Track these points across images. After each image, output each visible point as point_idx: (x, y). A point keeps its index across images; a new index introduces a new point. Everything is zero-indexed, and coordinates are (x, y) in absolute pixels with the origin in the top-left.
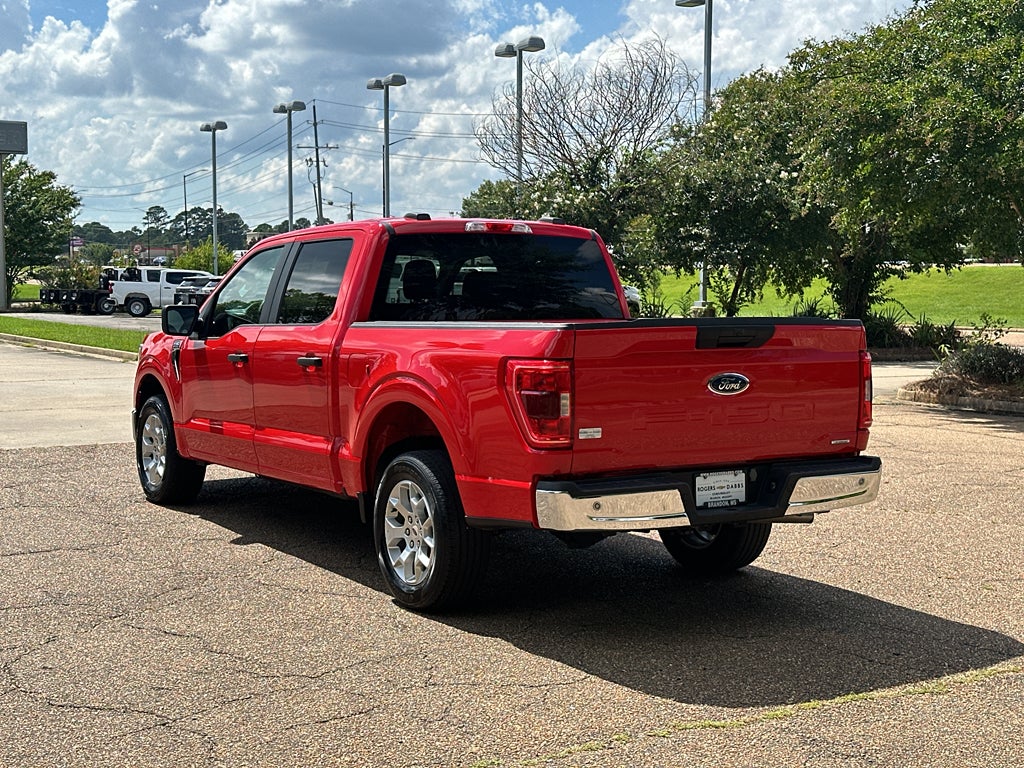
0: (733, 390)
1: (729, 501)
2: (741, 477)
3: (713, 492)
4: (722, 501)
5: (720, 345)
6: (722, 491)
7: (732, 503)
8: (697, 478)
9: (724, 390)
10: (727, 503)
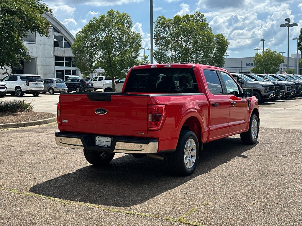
0: (101, 113)
1: (105, 145)
2: (109, 139)
3: (100, 142)
4: (103, 145)
5: (97, 100)
6: (104, 142)
7: (106, 146)
8: (96, 137)
9: (99, 113)
10: (104, 146)
